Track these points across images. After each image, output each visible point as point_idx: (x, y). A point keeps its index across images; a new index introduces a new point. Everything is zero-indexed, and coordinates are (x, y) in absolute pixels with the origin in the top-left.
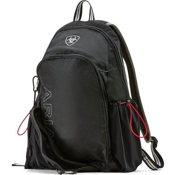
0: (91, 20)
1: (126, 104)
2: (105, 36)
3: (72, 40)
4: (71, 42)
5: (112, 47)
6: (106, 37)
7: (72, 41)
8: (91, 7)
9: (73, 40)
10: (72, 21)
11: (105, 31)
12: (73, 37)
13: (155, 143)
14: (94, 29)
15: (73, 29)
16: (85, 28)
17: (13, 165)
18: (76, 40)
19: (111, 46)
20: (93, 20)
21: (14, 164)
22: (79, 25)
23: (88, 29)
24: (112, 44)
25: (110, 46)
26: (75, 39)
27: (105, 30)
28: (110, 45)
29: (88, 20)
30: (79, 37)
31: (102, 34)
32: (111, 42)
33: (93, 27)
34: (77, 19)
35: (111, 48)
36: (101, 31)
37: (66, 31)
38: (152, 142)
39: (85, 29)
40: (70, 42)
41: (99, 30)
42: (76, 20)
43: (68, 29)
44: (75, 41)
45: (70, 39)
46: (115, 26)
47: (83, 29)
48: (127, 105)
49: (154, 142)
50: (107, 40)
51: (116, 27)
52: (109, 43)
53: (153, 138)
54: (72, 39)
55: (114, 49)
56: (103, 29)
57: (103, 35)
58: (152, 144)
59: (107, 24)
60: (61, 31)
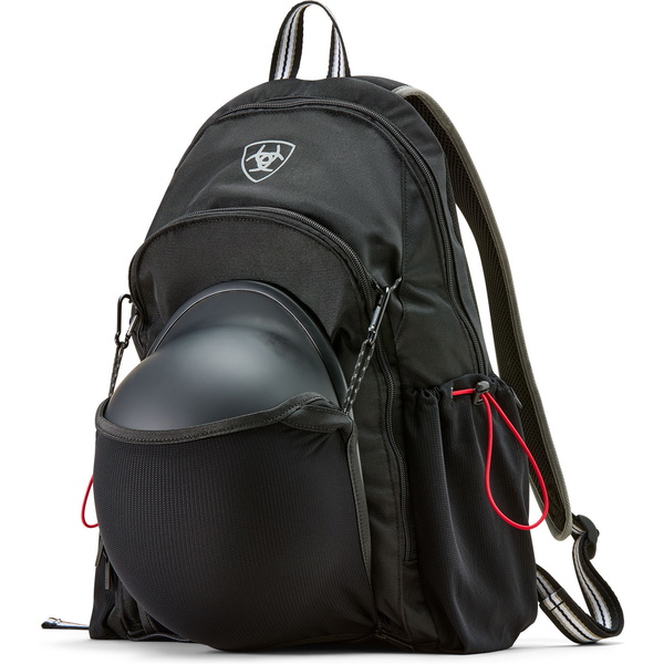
0: (335, 75)
1: (472, 395)
2: (392, 139)
3: (266, 159)
4: (262, 166)
5: (416, 182)
6: (395, 143)
7: (268, 164)
8: (335, 25)
9: (271, 160)
10: (266, 79)
11: (390, 118)
12: (271, 148)
13: (587, 539)
14: (348, 111)
15: (268, 111)
16: (311, 108)
17: (46, 626)
18: (282, 159)
19: (414, 178)
20: (342, 75)
21: (51, 621)
22: (293, 96)
23: (328, 112)
24: (416, 167)
25: (409, 178)
26: (278, 154)
27: (391, 113)
28: (411, 174)
29: (323, 75)
30: (294, 146)
31: (380, 133)
32: (412, 161)
33: (346, 104)
34: (283, 73)
35: (412, 187)
36: (373, 119)
37: (241, 122)
38: (575, 537)
39: (314, 114)
40: (260, 168)
41: (366, 114)
42: (278, 77)
43: (248, 115)
44: (278, 161)
45: (260, 152)
46: (428, 97)
47: (306, 114)
48: (477, 400)
49: (586, 537)
50: (396, 154)
51: (431, 100)
52: (407, 166)
53: (579, 520)
54: (266, 155)
55: (425, 189)
56: (383, 110)
57: (383, 137)
58: (578, 542)
59: (399, 91)
60: (223, 120)
